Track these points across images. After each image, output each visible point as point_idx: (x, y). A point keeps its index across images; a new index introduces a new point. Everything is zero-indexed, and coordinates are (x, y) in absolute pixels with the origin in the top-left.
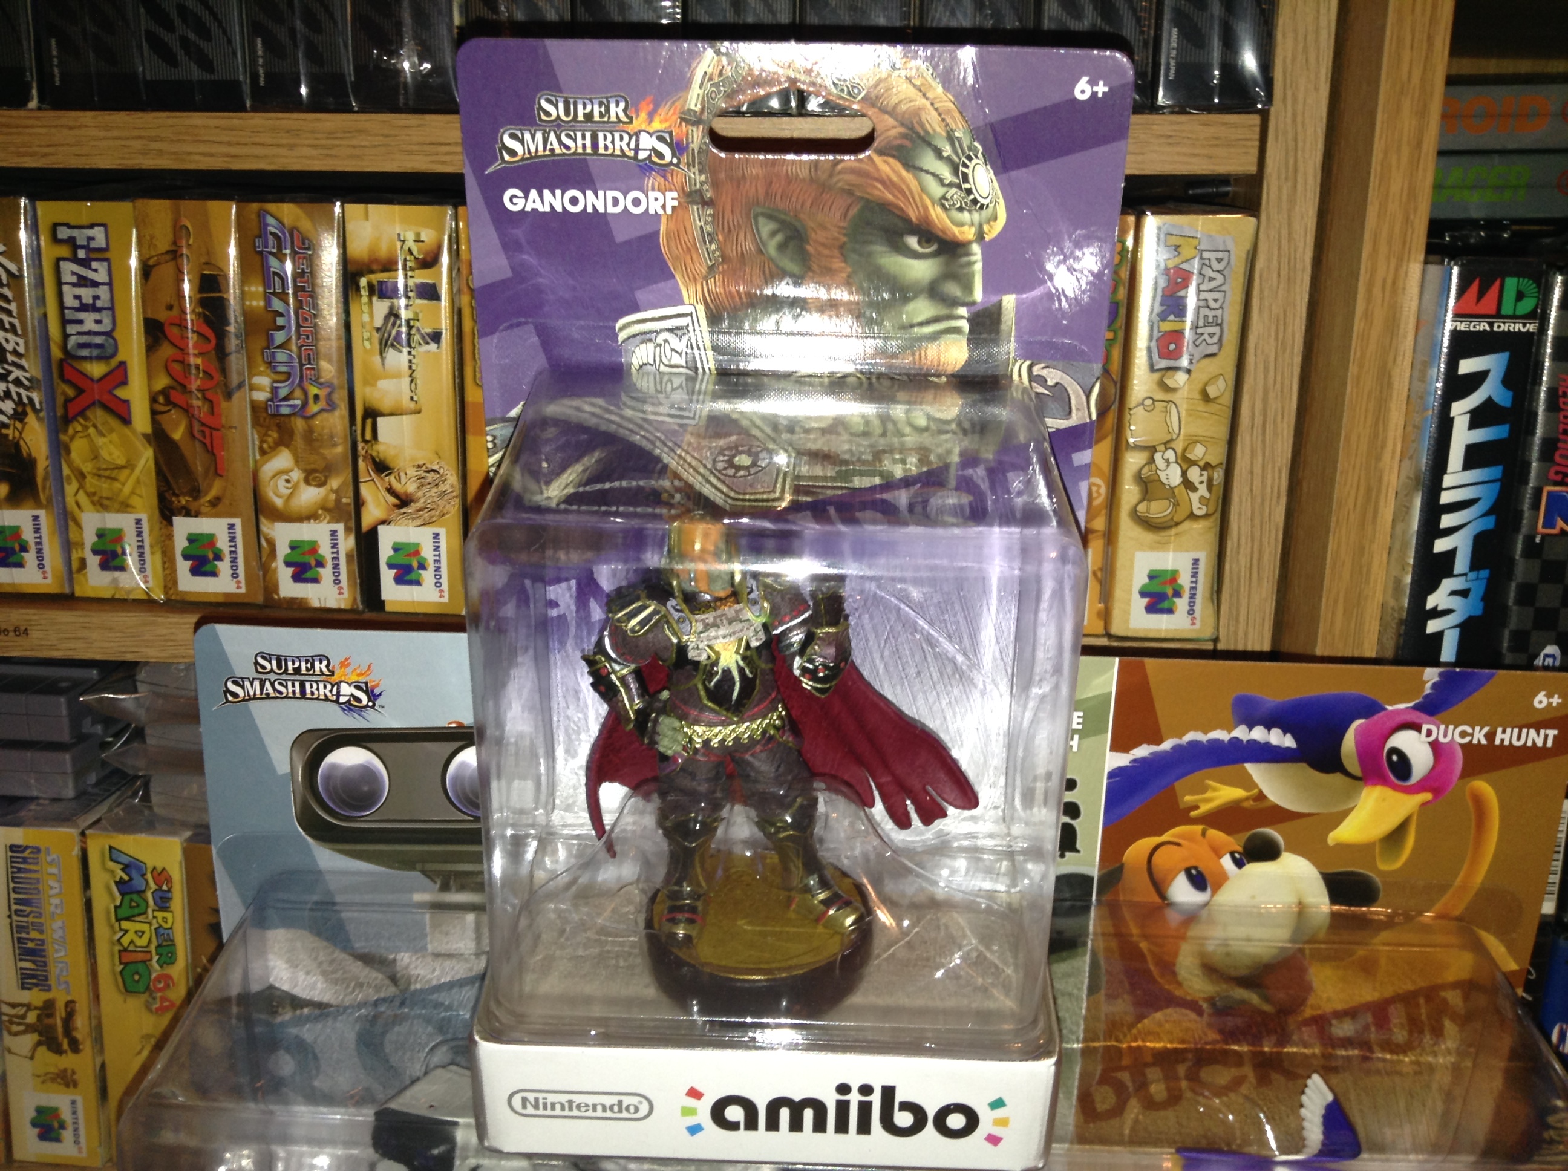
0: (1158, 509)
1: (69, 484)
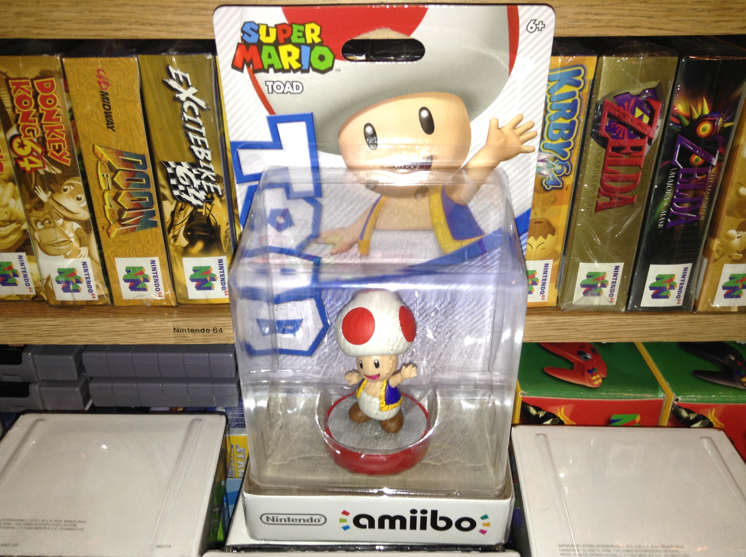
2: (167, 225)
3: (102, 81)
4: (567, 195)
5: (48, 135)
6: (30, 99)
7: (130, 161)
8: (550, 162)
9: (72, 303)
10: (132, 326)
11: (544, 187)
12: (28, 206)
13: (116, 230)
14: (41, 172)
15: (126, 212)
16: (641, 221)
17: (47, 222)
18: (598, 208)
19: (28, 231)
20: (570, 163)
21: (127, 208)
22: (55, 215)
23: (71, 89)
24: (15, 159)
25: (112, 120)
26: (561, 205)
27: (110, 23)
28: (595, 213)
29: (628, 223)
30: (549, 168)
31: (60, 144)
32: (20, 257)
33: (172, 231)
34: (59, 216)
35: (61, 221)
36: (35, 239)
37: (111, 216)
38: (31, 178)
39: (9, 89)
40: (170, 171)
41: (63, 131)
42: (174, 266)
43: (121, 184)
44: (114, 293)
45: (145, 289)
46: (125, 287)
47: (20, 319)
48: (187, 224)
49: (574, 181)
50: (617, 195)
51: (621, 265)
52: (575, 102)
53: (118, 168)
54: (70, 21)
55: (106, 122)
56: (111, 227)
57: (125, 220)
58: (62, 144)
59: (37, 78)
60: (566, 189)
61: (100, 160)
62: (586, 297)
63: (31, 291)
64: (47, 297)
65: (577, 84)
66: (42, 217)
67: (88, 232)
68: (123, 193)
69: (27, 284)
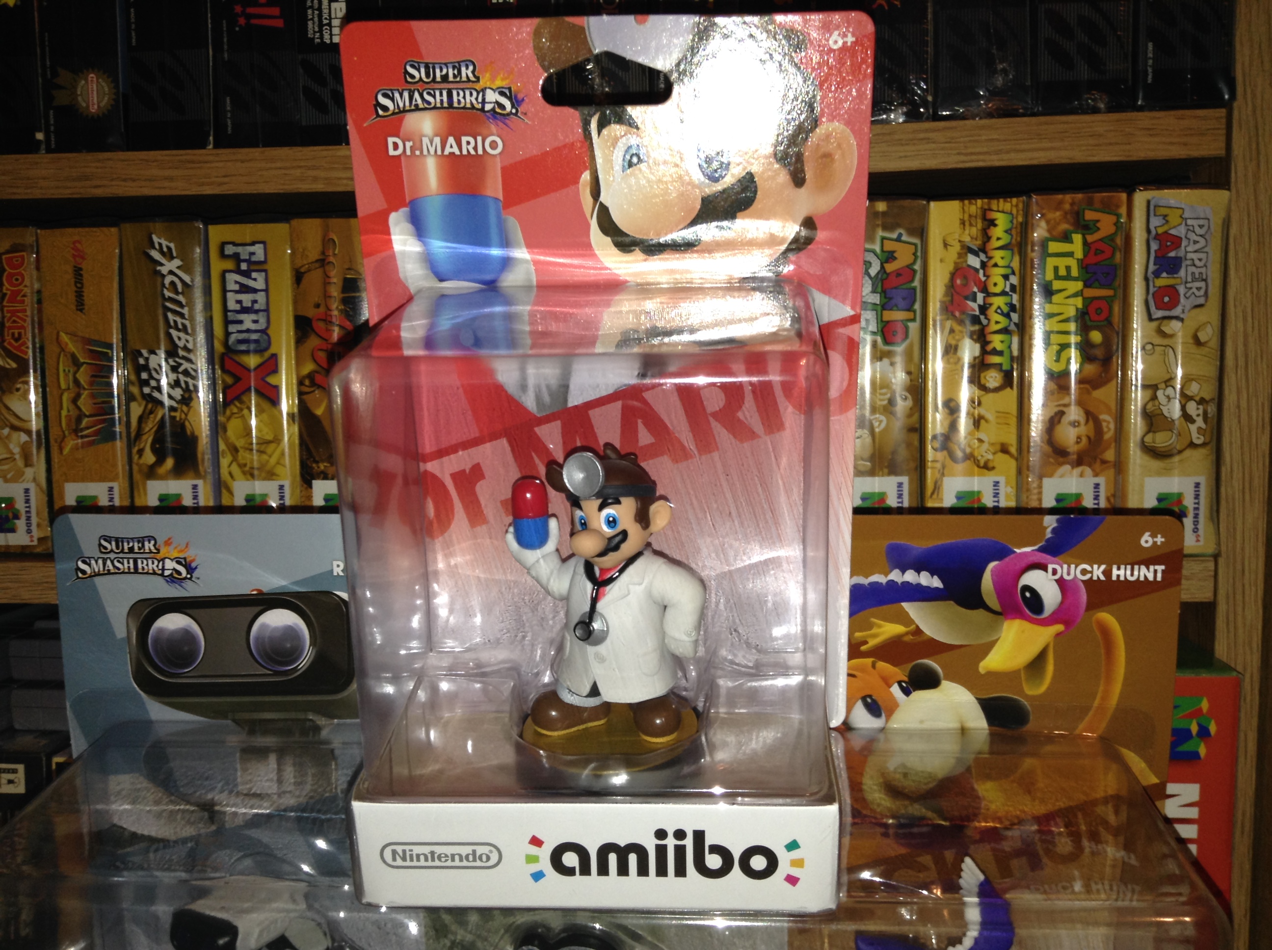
0: (1161, 440)
1: (223, 457)
2: (133, 435)
3: (79, 255)
5: (8, 320)
9: (3, 549)
13: (71, 443)
15: (86, 420)
21: (87, 413)
23: (44, 266)
25: (83, 300)
31: (19, 329)
33: (137, 443)
37: (68, 425)
40: (142, 361)
41: (27, 316)
42: (136, 494)
43: (85, 382)
48: (156, 432)
53: (82, 360)
55: (76, 303)
56: (66, 439)
57: (82, 430)
58: (23, 331)
59: (7, 252)
61: (63, 350)
68: (85, 394)
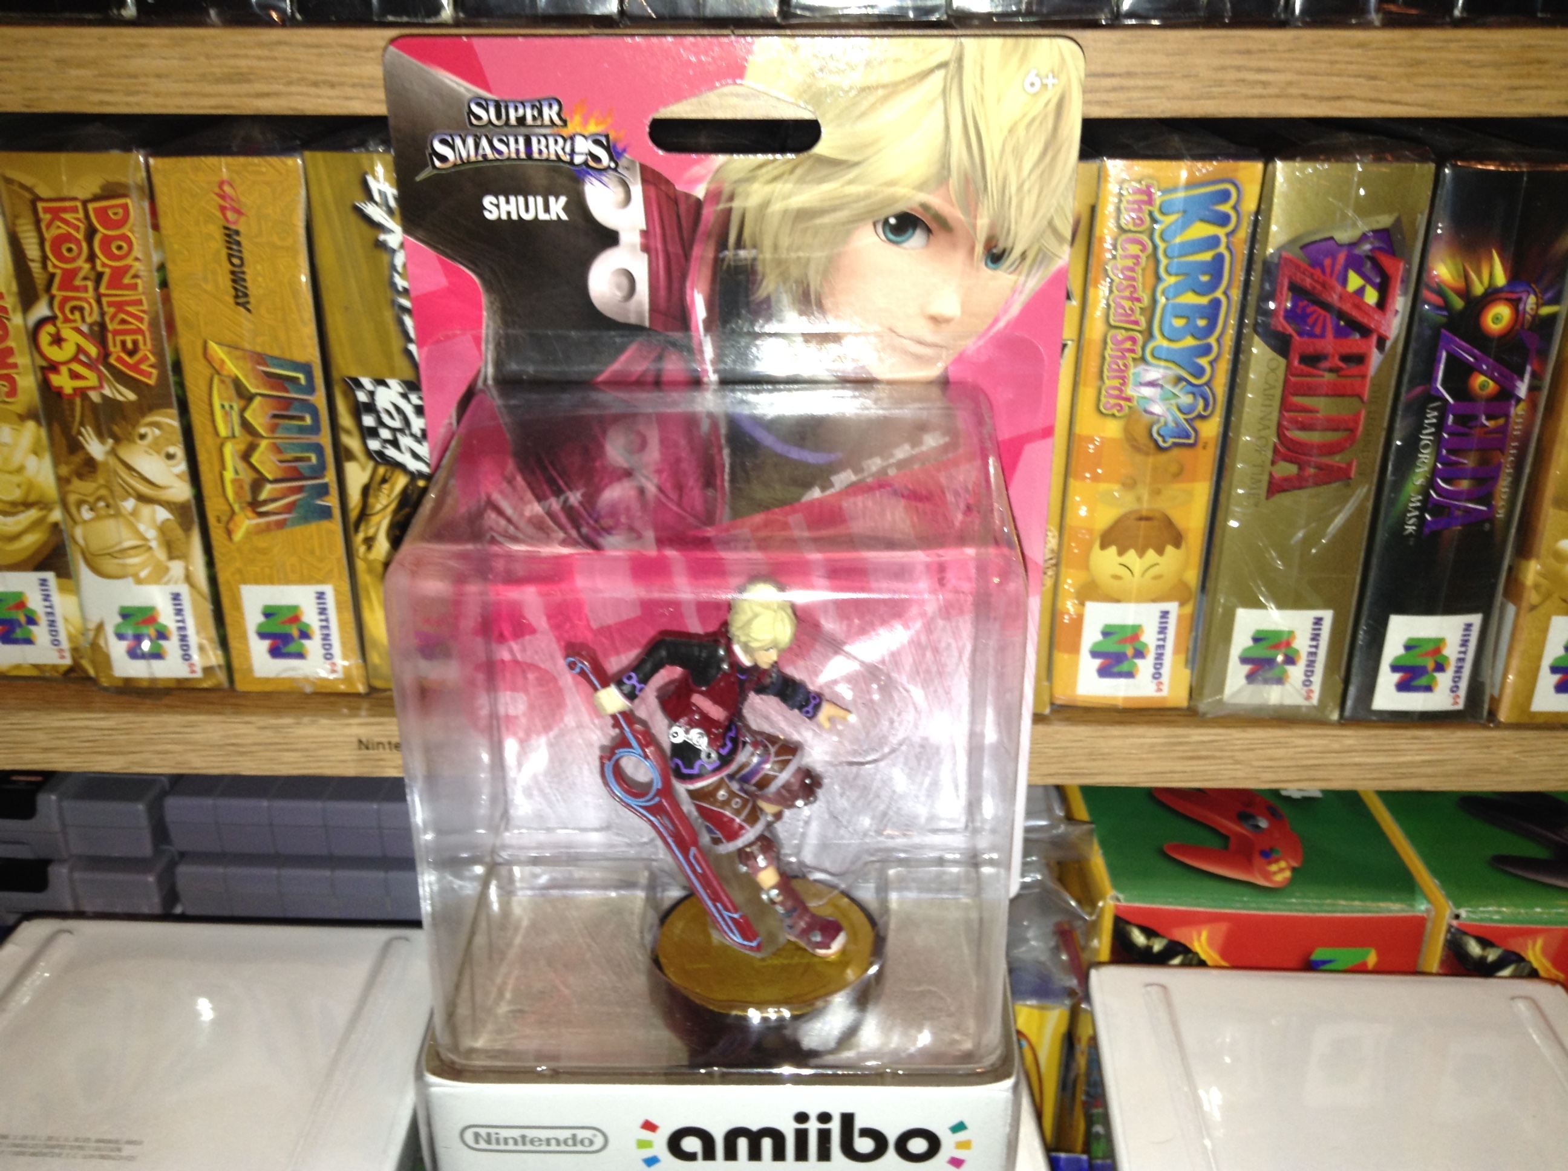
2: (354, 514)
3: (228, 205)
4: (1207, 459)
5: (112, 318)
6: (77, 242)
7: (280, 376)
8: (1169, 387)
9: (145, 684)
10: (268, 733)
11: (1156, 442)
12: (64, 470)
13: (245, 523)
14: (94, 396)
15: (269, 487)
16: (1368, 518)
17: (102, 504)
18: (1276, 487)
19: (63, 527)
20: (1211, 389)
21: (270, 477)
22: (118, 491)
23: (164, 222)
24: (42, 368)
25: (245, 287)
26: (1193, 479)
27: (248, 81)
28: (1267, 498)
29: (1339, 521)
30: (1164, 399)
31: (134, 337)
32: (43, 582)
33: (362, 528)
34: (127, 492)
35: (130, 504)
36: (76, 542)
37: (237, 494)
38: (73, 410)
39: (37, 222)
40: (362, 397)
41: (144, 312)
42: (365, 604)
43: (261, 425)
44: (236, 663)
45: (300, 655)
46: (259, 648)
47: (34, 713)
48: (396, 512)
49: (1221, 430)
50: (1313, 459)
51: (1328, 615)
52: (1219, 259)
53: (253, 390)
54: (167, 76)
55: (233, 292)
56: (236, 518)
57: (265, 502)
58: (140, 338)
59: (96, 198)
60: (1204, 448)
61: (218, 373)
62: (1252, 687)
63: (63, 657)
64: (95, 667)
65: (1223, 220)
66: (91, 495)
67: (187, 528)
68: (264, 444)
69: (56, 642)
